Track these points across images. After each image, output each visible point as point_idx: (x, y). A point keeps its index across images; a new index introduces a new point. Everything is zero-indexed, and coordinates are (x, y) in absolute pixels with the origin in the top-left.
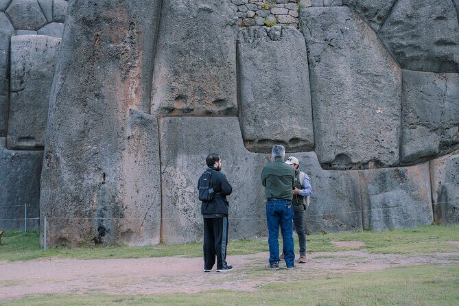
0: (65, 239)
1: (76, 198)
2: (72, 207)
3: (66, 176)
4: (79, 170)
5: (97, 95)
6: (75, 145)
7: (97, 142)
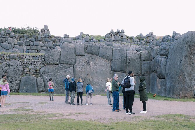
0: (187, 96)
1: (190, 87)
2: (189, 89)
3: (188, 81)
4: (191, 80)
5: (193, 63)
6: (189, 74)
7: (194, 74)
